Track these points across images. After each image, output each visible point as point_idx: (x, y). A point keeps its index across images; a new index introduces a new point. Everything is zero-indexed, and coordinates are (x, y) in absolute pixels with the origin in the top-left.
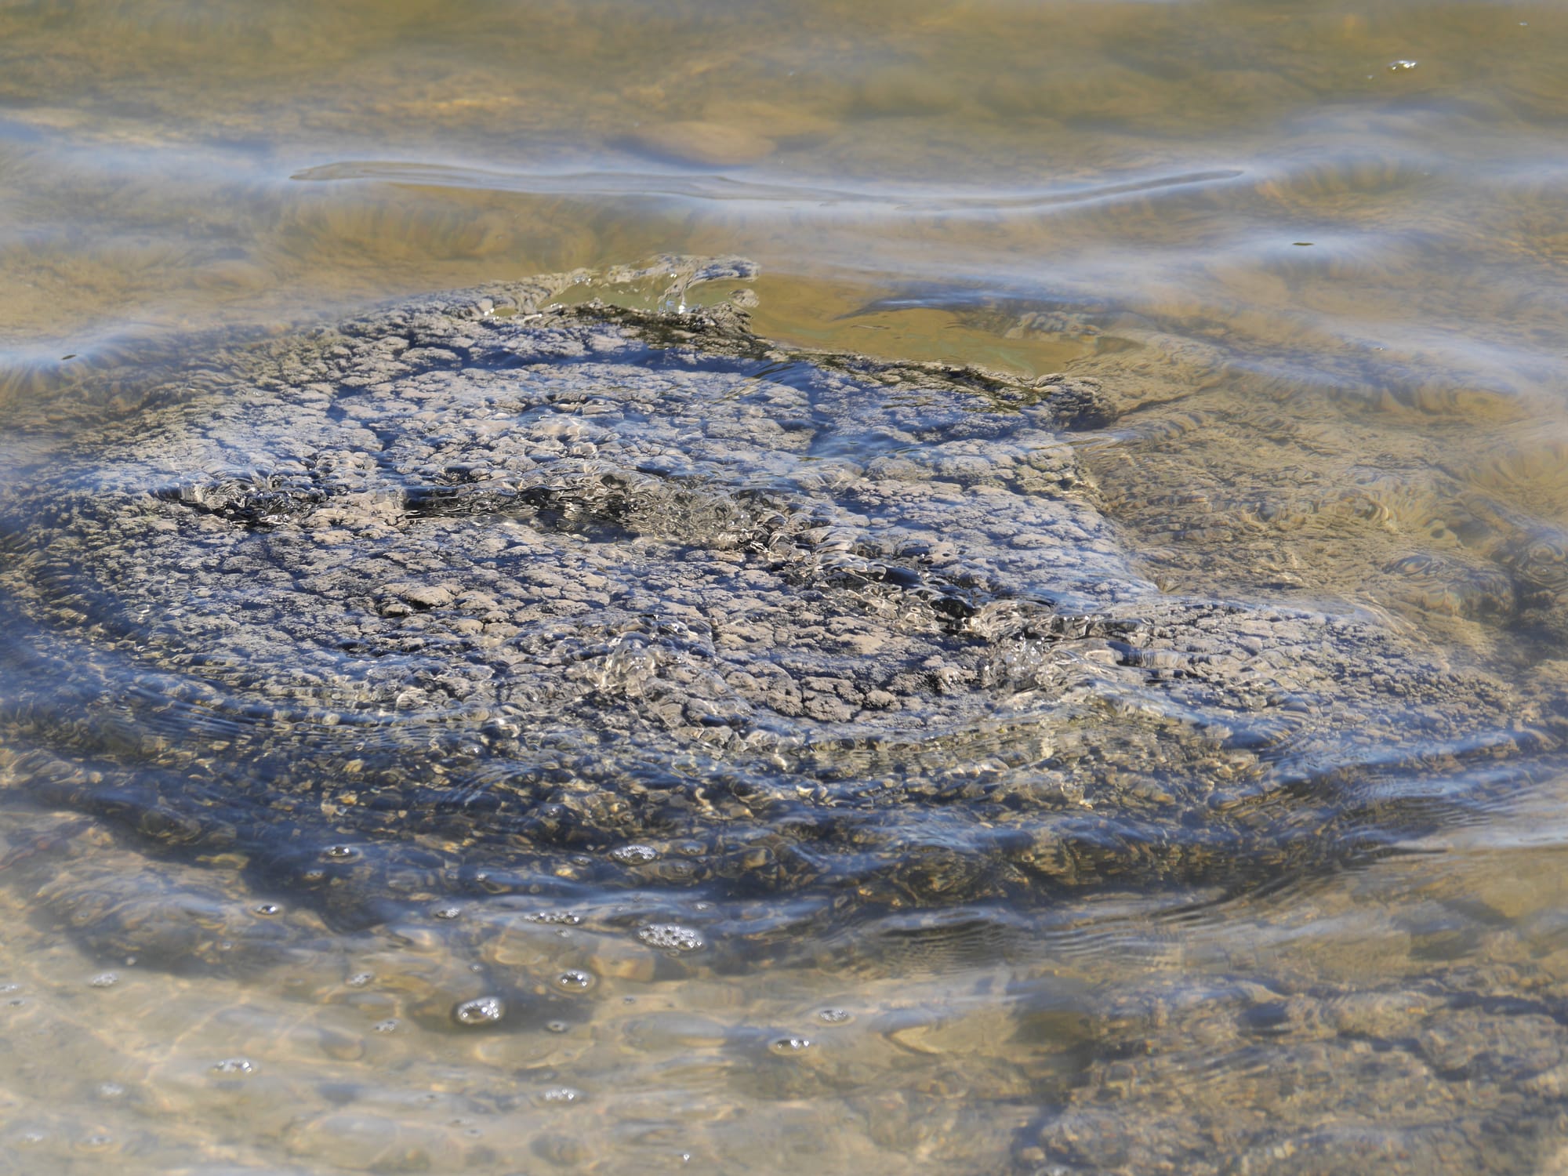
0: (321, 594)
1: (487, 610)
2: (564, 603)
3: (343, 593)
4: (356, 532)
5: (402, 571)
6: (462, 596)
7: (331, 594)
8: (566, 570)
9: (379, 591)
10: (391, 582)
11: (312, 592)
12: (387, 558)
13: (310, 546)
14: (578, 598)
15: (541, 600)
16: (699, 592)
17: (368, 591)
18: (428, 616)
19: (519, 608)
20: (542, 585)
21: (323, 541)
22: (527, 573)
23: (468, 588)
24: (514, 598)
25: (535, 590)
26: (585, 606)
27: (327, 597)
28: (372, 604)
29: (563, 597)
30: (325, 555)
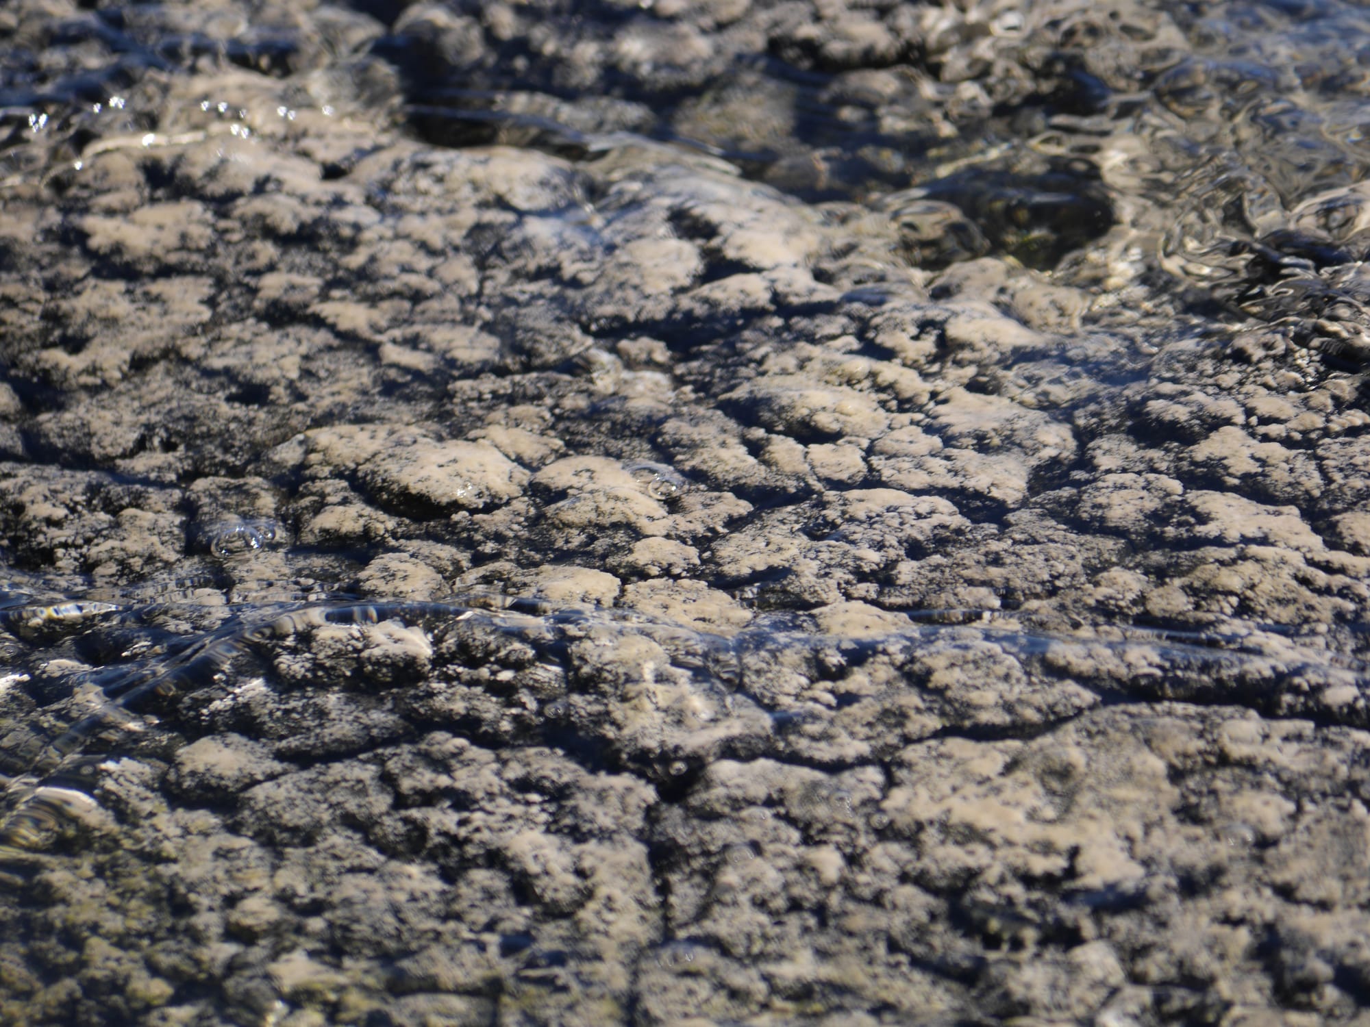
0: (106, 465)
1: (636, 534)
2: (878, 499)
3: (177, 459)
4: (222, 204)
5: (364, 375)
6: (559, 474)
7: (140, 464)
8: (889, 371)
9: (289, 454)
10: (325, 419)
11: (79, 459)
12: (318, 322)
13: (76, 268)
14: (919, 480)
15: (805, 493)
16: (1305, 443)
17: (257, 453)
18: (445, 552)
19: (735, 524)
20: (808, 433)
21: (118, 248)
22: (766, 386)
23: (575, 446)
24: (716, 485)
25: (785, 449)
26: (946, 513)
27: (126, 479)
28: (267, 501)
29: (872, 481)
30: (122, 307)
